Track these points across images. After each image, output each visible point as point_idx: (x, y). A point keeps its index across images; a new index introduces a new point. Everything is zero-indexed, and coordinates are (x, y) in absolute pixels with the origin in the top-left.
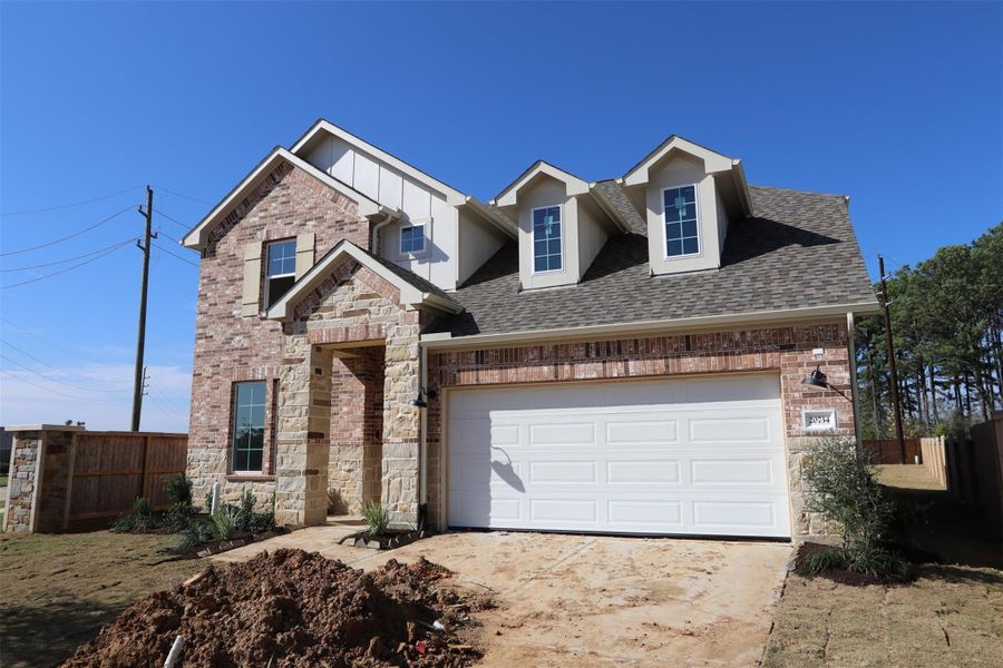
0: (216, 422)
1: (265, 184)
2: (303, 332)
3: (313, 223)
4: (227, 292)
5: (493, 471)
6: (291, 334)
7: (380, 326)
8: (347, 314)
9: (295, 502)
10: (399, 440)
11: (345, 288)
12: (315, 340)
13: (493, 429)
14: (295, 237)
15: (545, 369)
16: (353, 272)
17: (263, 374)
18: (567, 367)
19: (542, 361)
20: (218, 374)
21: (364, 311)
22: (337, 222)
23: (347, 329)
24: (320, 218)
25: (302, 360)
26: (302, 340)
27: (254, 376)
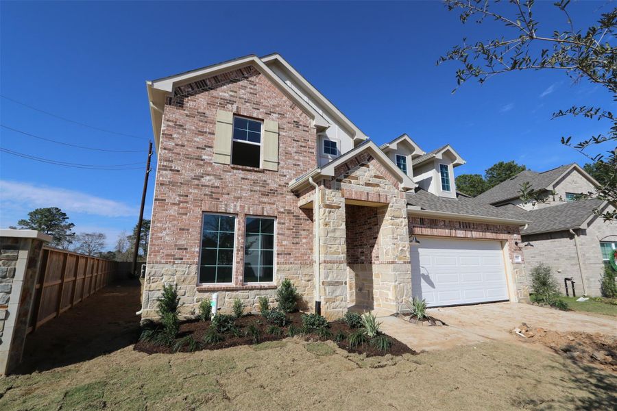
0: (183, 242)
1: (235, 74)
2: (339, 189)
3: (277, 115)
4: (195, 139)
5: (422, 279)
6: (330, 188)
7: (386, 196)
8: (367, 184)
9: (340, 304)
10: (401, 262)
11: (364, 168)
12: (347, 195)
13: (420, 257)
14: (263, 120)
15: (447, 230)
16: (369, 160)
17: (235, 209)
18: (454, 231)
19: (445, 227)
20: (187, 202)
21: (377, 185)
22: (294, 122)
23: (368, 194)
24: (281, 114)
25: (340, 207)
26: (339, 194)
27: (226, 209)
